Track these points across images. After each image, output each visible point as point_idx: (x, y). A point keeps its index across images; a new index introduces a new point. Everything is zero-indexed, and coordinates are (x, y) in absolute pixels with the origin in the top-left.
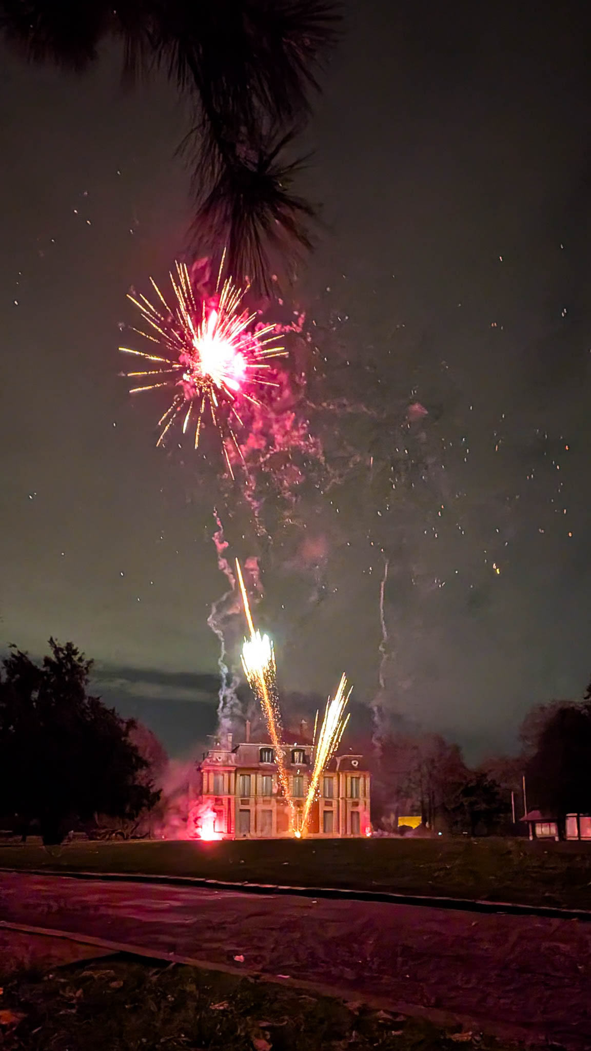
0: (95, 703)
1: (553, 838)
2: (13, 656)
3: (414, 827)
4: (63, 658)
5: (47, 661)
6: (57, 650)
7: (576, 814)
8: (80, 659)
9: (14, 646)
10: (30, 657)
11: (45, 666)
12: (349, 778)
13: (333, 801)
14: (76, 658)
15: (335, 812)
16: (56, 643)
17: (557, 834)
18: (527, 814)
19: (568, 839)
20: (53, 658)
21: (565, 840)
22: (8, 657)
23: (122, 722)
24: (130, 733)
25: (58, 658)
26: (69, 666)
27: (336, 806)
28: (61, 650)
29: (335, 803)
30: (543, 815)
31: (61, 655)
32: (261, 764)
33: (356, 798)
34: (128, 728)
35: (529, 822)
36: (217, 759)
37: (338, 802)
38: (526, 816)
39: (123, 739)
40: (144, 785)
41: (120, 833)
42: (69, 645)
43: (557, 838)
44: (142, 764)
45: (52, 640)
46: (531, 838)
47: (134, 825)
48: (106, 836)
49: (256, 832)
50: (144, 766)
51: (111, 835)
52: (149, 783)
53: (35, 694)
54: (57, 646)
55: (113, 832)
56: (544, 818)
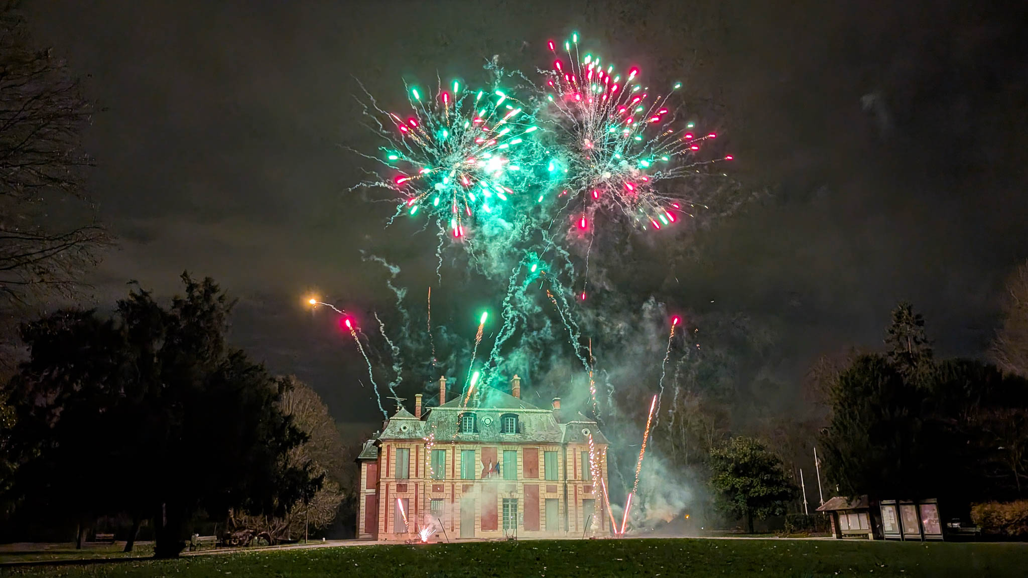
0: (237, 357)
1: (866, 536)
2: (133, 295)
4: (198, 297)
5: (177, 302)
6: (191, 287)
7: (894, 501)
8: (221, 299)
9: (135, 282)
10: (154, 296)
11: (173, 308)
12: (578, 453)
13: (558, 485)
14: (215, 297)
15: (561, 501)
16: (191, 277)
17: (871, 530)
18: (825, 501)
19: (887, 536)
20: (184, 296)
21: (882, 538)
23: (273, 380)
24: (284, 396)
25: (192, 298)
26: (206, 308)
27: (562, 492)
28: (197, 286)
29: (560, 489)
30: (849, 502)
31: (196, 293)
32: (460, 435)
33: (589, 480)
34: (281, 390)
35: (828, 512)
36: (400, 429)
38: (823, 506)
39: (274, 404)
40: (301, 468)
41: (263, 535)
42: (207, 280)
43: (871, 536)
44: (299, 437)
45: (185, 274)
46: (834, 536)
47: (285, 525)
48: (244, 540)
49: (453, 530)
50: (302, 441)
51: (251, 538)
52: (308, 465)
53: (158, 346)
54: (193, 281)
55: (254, 534)
56: (851, 507)
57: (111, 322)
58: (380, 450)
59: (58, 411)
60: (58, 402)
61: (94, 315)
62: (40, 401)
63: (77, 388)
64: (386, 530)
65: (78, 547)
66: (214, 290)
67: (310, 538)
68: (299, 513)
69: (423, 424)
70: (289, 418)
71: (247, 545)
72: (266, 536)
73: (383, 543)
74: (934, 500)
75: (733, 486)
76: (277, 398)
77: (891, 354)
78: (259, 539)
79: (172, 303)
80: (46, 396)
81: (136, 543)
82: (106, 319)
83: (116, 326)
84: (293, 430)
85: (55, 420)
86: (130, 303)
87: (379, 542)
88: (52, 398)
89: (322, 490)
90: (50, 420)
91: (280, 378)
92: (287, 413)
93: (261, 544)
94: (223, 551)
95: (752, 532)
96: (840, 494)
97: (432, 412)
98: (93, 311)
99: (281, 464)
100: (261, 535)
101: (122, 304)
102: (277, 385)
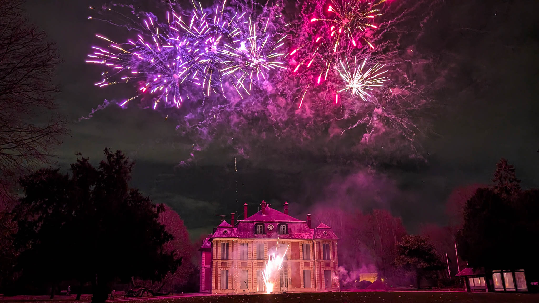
0: (135, 193)
1: (484, 290)
2: (78, 161)
3: (372, 281)
4: (113, 162)
5: (102, 164)
6: (110, 156)
7: (500, 270)
8: (125, 162)
9: (80, 154)
10: (90, 162)
11: (100, 167)
12: (321, 245)
13: (310, 262)
14: (122, 161)
15: (312, 271)
16: (109, 151)
17: (487, 287)
18: (460, 270)
19: (496, 290)
20: (106, 161)
21: (493, 291)
22: (75, 162)
23: (154, 206)
24: (160, 215)
25: (110, 161)
26: (117, 167)
27: (313, 267)
28: (112, 156)
29: (311, 265)
30: (474, 271)
31: (112, 160)
32: (256, 235)
33: (328, 259)
34: (158, 211)
35: (463, 277)
36: (223, 232)
37: (314, 263)
38: (460, 273)
39: (154, 219)
40: (169, 254)
41: (150, 291)
42: (118, 152)
43: (487, 290)
44: (169, 237)
45: (106, 149)
46: (466, 290)
47: (161, 285)
48: (139, 293)
49: (252, 288)
50: (170, 239)
51: (143, 292)
52: (174, 252)
53: (92, 188)
54: (110, 153)
55: (145, 290)
56: (475, 274)
57: (67, 176)
58: (212, 243)
59: (40, 224)
60: (40, 219)
61: (59, 172)
62: (30, 219)
63: (50, 212)
64: (216, 288)
65: (51, 298)
66: (122, 157)
67: (175, 292)
68: (169, 279)
69: (235, 229)
70: (163, 227)
71: (141, 296)
72: (151, 291)
73: (215, 295)
74: (523, 270)
75: (408, 262)
76: (157, 216)
77: (496, 188)
78: (147, 293)
79: (99, 165)
80: (33, 216)
81: (82, 295)
82: (65, 174)
83: (70, 178)
84: (166, 234)
85: (39, 229)
86: (77, 165)
87: (213, 294)
88: (37, 217)
89: (181, 266)
90: (36, 229)
91: (158, 205)
92: (162, 224)
93: (149, 296)
94: (128, 299)
95: (419, 288)
96: (469, 266)
97: (240, 223)
98: (58, 170)
99: (159, 252)
100: (149, 291)
101: (72, 166)
102: (156, 209)
